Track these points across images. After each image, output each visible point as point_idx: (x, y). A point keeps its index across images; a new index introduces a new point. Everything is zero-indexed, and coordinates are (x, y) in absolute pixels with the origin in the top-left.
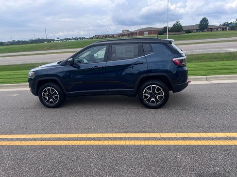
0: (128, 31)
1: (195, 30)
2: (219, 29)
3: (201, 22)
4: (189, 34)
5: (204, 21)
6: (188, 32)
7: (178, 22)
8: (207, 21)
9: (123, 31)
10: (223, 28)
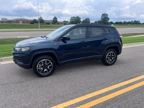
0: (6, 19)
1: (51, 23)
2: (63, 24)
3: (54, 19)
4: (49, 25)
5: (55, 19)
6: (48, 24)
7: (41, 17)
8: (57, 19)
9: (2, 19)
10: (64, 23)
